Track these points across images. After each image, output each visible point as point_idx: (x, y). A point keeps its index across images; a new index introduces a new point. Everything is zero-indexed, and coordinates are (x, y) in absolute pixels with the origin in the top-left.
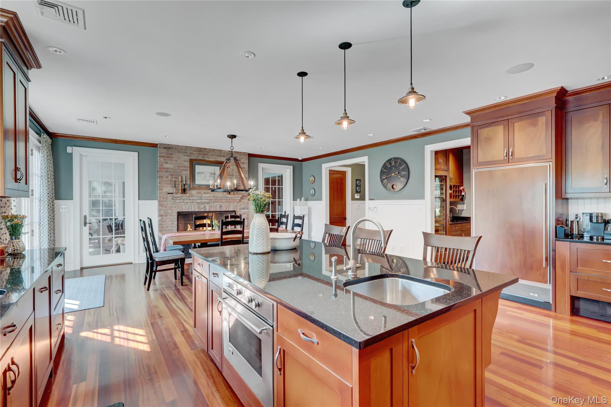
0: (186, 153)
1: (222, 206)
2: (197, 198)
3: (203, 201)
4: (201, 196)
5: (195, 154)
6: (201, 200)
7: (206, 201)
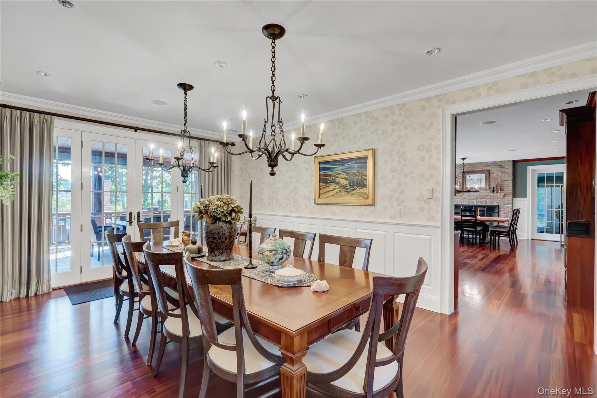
0: (460, 168)
1: (487, 201)
2: (467, 196)
3: (471, 198)
4: (470, 195)
5: (467, 167)
6: (470, 197)
7: (474, 198)
